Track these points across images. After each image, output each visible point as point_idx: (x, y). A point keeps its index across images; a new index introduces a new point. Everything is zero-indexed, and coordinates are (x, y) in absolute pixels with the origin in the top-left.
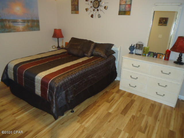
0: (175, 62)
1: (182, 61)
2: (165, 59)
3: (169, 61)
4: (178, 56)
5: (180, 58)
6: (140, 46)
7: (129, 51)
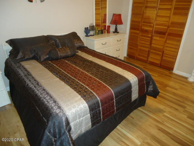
0: (114, 32)
1: (118, 31)
2: (107, 33)
3: (110, 33)
4: (115, 28)
5: (116, 29)
6: (92, 28)
7: (85, 34)
